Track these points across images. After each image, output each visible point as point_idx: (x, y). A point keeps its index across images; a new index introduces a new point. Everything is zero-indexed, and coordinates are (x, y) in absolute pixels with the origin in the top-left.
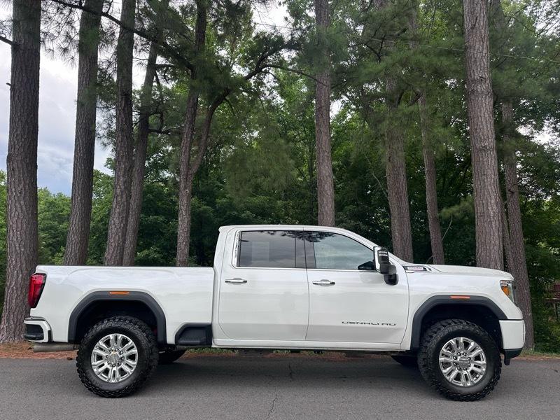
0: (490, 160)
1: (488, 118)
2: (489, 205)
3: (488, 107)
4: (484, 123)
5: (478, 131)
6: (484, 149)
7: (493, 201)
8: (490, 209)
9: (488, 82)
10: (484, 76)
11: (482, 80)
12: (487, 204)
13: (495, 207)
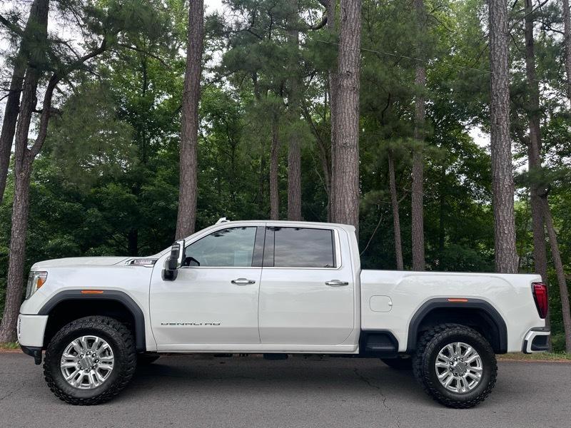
0: (349, 157)
1: (351, 115)
2: (346, 202)
3: (352, 103)
4: (347, 119)
5: (342, 127)
6: (345, 146)
7: (349, 199)
8: (346, 206)
9: (354, 77)
10: (351, 71)
11: (349, 74)
12: (344, 201)
13: (351, 205)
